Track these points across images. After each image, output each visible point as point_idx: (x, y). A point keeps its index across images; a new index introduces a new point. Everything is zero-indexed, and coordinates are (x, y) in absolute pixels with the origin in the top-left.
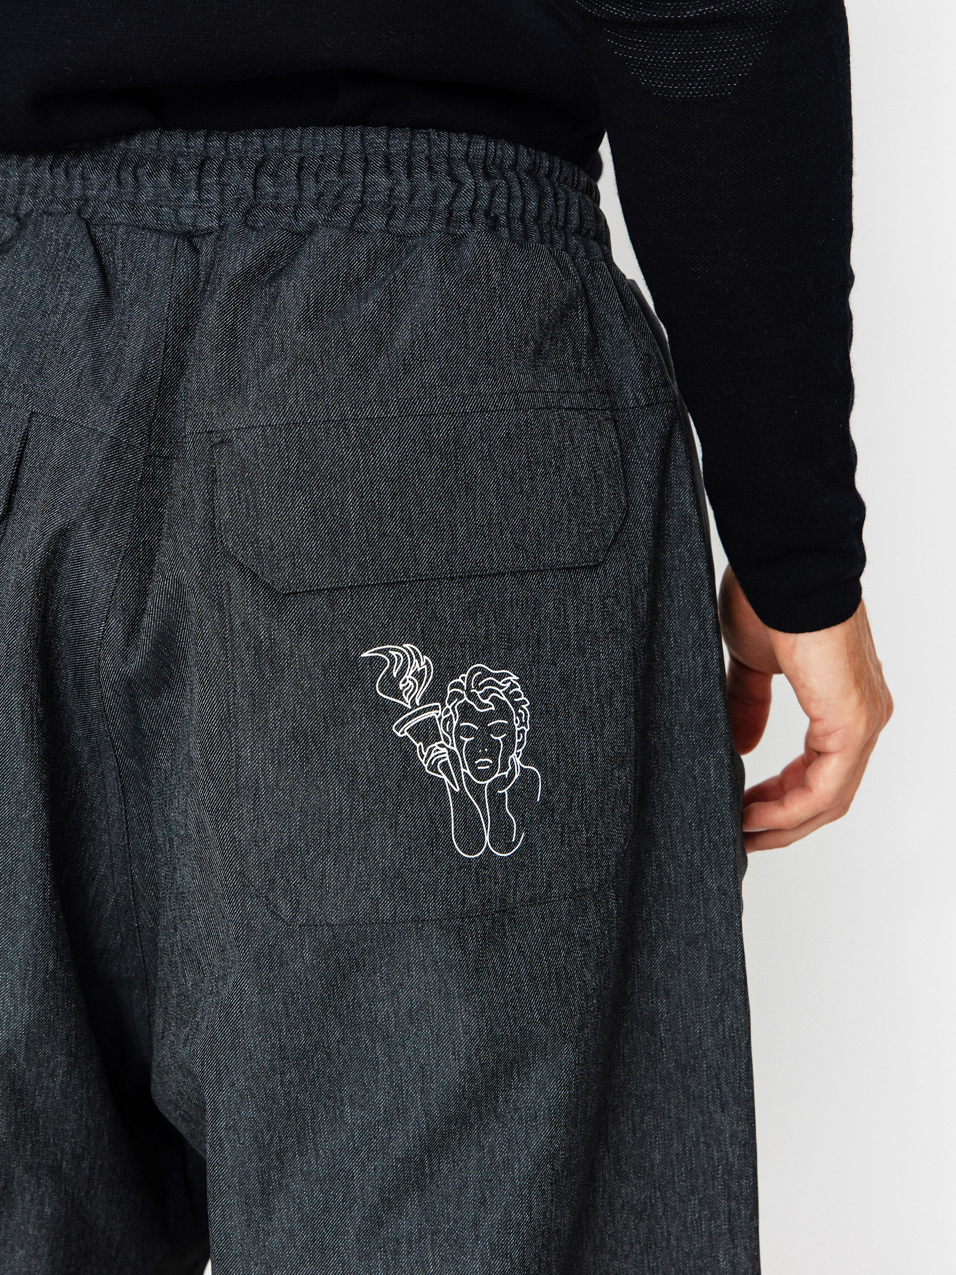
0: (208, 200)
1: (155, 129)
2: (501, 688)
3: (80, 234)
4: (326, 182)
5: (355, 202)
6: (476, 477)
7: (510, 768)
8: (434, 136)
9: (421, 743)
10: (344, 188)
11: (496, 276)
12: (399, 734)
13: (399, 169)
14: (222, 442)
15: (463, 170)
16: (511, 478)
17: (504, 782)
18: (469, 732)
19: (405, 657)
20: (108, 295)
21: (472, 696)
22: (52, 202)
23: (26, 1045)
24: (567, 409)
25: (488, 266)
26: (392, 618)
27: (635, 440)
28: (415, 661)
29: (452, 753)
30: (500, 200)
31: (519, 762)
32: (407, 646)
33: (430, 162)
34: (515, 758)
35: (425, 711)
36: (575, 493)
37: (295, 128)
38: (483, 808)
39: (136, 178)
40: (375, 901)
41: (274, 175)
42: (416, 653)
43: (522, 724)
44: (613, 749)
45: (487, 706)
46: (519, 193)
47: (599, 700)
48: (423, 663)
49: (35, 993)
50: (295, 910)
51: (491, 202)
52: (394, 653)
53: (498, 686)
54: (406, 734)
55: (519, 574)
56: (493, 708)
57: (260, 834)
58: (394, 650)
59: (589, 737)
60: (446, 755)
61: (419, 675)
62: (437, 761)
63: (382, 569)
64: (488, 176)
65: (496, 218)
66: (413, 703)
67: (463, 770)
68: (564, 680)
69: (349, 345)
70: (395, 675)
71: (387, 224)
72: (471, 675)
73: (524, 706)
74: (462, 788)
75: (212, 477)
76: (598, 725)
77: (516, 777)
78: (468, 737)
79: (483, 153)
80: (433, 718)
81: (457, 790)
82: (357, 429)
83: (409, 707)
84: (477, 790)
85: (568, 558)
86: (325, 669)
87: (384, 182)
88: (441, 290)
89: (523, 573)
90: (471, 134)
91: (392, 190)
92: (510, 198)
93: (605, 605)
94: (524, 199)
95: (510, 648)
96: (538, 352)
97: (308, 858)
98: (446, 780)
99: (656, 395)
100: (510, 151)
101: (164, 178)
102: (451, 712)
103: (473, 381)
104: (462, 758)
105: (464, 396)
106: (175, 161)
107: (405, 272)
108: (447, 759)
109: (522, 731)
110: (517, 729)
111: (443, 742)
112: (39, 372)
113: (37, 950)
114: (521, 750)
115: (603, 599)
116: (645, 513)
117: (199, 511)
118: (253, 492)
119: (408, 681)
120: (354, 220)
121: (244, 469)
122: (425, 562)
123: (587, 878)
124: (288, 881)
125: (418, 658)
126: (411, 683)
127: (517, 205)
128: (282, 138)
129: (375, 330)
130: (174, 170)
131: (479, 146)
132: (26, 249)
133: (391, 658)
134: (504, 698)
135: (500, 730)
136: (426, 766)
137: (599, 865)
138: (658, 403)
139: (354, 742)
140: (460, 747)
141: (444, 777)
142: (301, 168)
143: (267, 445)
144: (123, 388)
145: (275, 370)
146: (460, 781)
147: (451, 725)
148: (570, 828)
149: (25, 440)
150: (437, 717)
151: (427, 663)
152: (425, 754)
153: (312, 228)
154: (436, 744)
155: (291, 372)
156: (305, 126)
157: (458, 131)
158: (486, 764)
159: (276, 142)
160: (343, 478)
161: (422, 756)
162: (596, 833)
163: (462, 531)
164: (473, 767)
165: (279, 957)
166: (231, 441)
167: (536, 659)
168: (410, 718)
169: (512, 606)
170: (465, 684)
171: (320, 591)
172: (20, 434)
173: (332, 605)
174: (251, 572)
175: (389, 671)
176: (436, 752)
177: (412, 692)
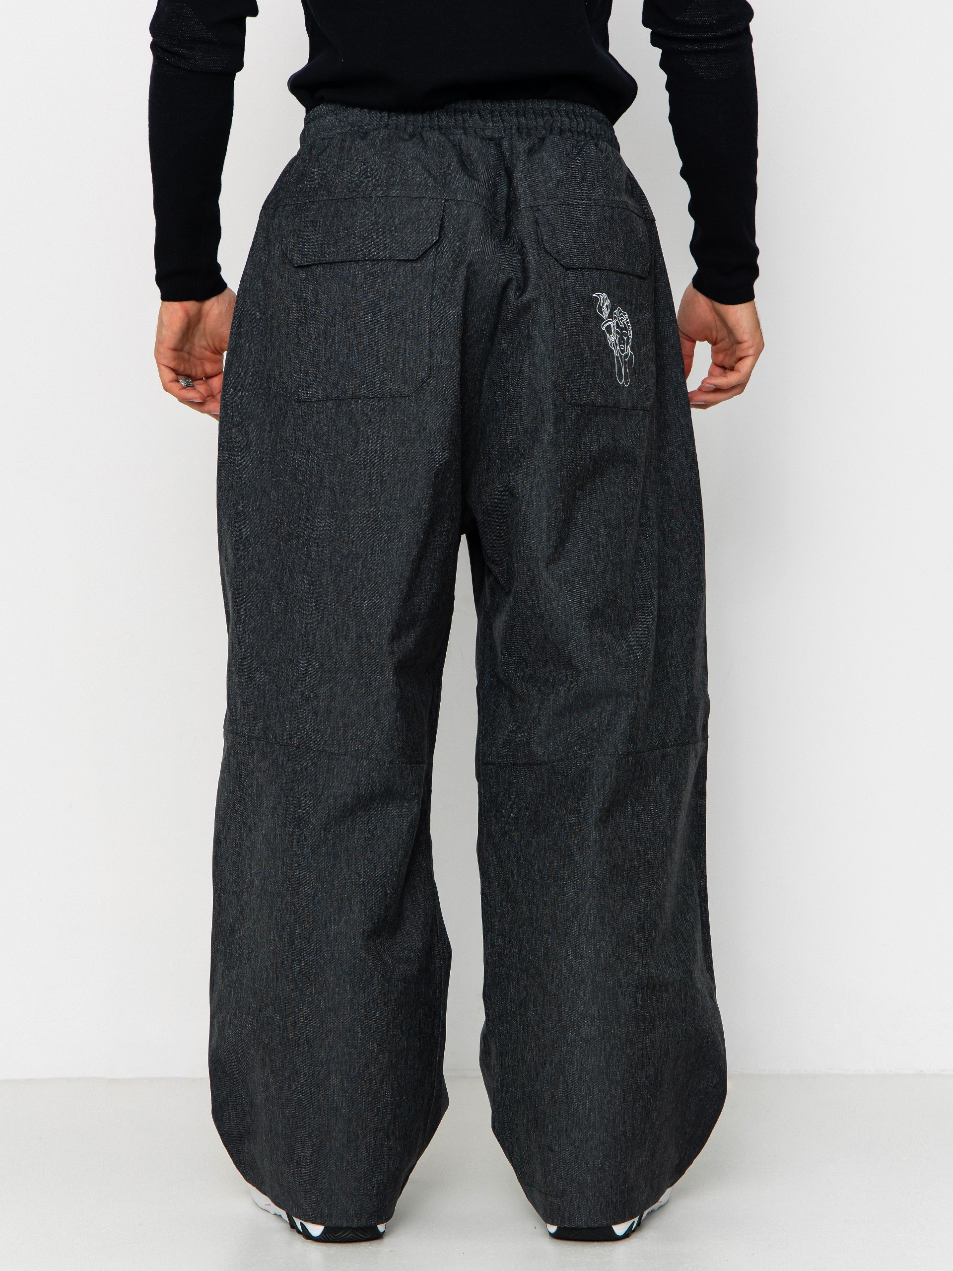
0: (497, 126)
2: (625, 318)
3: (444, 138)
4: (546, 119)
5: (559, 127)
6: (617, 232)
7: (628, 351)
8: (580, 105)
9: (608, 334)
12: (603, 329)
14: (538, 210)
16: (626, 235)
17: (627, 356)
18: (618, 333)
19: (603, 298)
21: (619, 319)
24: (636, 214)
26: (600, 282)
27: (650, 233)
28: (606, 301)
31: (630, 349)
32: (604, 294)
34: (629, 347)
35: (608, 321)
36: (641, 247)
38: (622, 364)
40: (595, 396)
43: (630, 334)
44: (649, 353)
45: (622, 324)
47: (646, 333)
48: (608, 302)
50: (571, 398)
52: (600, 296)
54: (605, 329)
56: (623, 326)
57: (562, 365)
60: (614, 340)
61: (607, 307)
62: (612, 342)
63: (596, 262)
66: (606, 317)
67: (618, 348)
68: (639, 321)
69: (575, 177)
72: (618, 311)
73: (630, 328)
75: (537, 223)
77: (629, 355)
78: (618, 335)
81: (617, 355)
82: (582, 208)
83: (605, 319)
84: (621, 357)
85: (640, 272)
86: (583, 300)
87: (567, 120)
89: (630, 274)
91: (571, 124)
93: (646, 295)
95: (626, 303)
97: (576, 377)
98: (614, 351)
101: (477, 117)
102: (614, 324)
103: (614, 195)
104: (617, 343)
105: (612, 201)
106: (479, 111)
107: (586, 152)
108: (614, 342)
109: (630, 338)
110: (629, 336)
111: (613, 335)
112: (445, 184)
114: (630, 345)
115: (646, 292)
117: (533, 236)
118: (552, 228)
121: (548, 220)
122: (607, 262)
124: (570, 385)
125: (606, 299)
126: (605, 309)
128: (524, 102)
129: (582, 172)
130: (479, 114)
132: (422, 143)
133: (600, 298)
134: (625, 323)
135: (625, 335)
136: (609, 343)
139: (592, 330)
140: (617, 338)
141: (613, 349)
142: (535, 115)
143: (554, 212)
144: (484, 191)
145: (550, 185)
146: (617, 352)
147: (614, 329)
149: (444, 211)
150: (611, 325)
152: (609, 339)
153: (546, 136)
154: (611, 335)
155: (557, 186)
158: (623, 347)
159: (522, 104)
160: (581, 226)
163: (615, 253)
164: (620, 348)
165: (564, 418)
166: (541, 210)
167: (632, 310)
168: (605, 323)
169: (627, 287)
170: (617, 314)
171: (578, 268)
172: (441, 208)
173: (583, 274)
174: (556, 260)
175: (600, 304)
176: (612, 338)
177: (606, 312)
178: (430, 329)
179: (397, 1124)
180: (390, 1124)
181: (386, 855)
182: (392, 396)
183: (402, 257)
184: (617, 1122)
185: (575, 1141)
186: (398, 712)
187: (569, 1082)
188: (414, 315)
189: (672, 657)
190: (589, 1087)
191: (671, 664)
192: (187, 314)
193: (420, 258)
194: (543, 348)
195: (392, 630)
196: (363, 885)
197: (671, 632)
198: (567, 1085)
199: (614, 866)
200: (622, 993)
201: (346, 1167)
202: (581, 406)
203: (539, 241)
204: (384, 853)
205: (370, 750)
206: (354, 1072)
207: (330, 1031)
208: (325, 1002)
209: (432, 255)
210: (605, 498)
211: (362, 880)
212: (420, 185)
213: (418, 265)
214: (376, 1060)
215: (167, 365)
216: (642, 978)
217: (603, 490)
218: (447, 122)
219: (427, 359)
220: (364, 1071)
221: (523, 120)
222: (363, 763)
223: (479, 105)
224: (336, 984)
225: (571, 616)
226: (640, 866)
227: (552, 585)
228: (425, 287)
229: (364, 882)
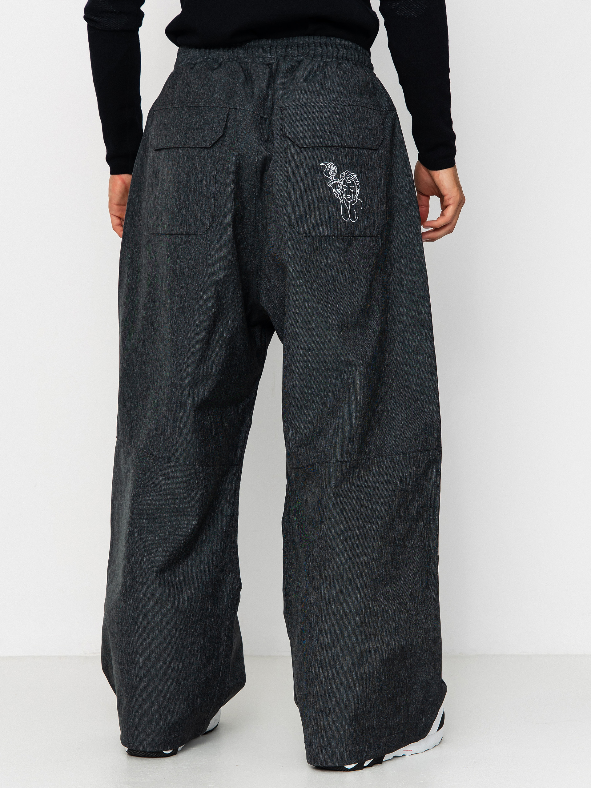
0: (273, 56)
1: (257, 39)
2: (353, 178)
3: (238, 66)
4: (305, 49)
5: (313, 54)
6: (347, 122)
7: (355, 199)
8: (332, 38)
9: (334, 189)
10: (310, 51)
11: (350, 72)
12: (329, 186)
13: (324, 46)
14: (284, 109)
15: (340, 47)
16: (356, 123)
17: (353, 202)
18: (345, 188)
19: (330, 166)
20: (247, 80)
21: (346, 178)
22: (228, 59)
23: (223, 282)
24: (369, 108)
25: (348, 69)
26: (327, 156)
27: (385, 120)
28: (333, 167)
29: (341, 193)
30: (349, 55)
31: (357, 198)
32: (331, 163)
33: (331, 45)
34: (356, 196)
35: (335, 180)
36: (371, 129)
37: (296, 37)
38: (349, 208)
39: (252, 51)
40: (323, 230)
41: (291, 48)
42: (333, 165)
43: (358, 188)
44: (380, 199)
45: (349, 182)
46: (353, 54)
47: (376, 185)
48: (335, 168)
49: (226, 266)
50: (304, 232)
51: (347, 55)
52: (328, 165)
53: (352, 177)
54: (331, 186)
55: (357, 148)
56: (351, 183)
57: (295, 211)
58: (328, 164)
59: (374, 194)
60: (340, 193)
61: (334, 171)
62: (338, 194)
63: (325, 143)
64: (346, 49)
65: (348, 59)
66: (332, 178)
67: (344, 197)
68: (368, 179)
69: (315, 87)
70: (328, 170)
71: (321, 59)
72: (346, 173)
73: (358, 183)
74: (344, 202)
75: (282, 118)
76: (376, 192)
77: (356, 201)
78: (345, 189)
79: (344, 43)
80: (337, 183)
81: (343, 202)
82: (318, 107)
83: (332, 179)
84: (347, 203)
85: (369, 146)
86: (311, 168)
87: (320, 49)
88: (337, 74)
89: (359, 148)
90: (341, 38)
91: (322, 51)
92: (351, 55)
93: (378, 160)
94: (355, 56)
95: (355, 168)
96: (361, 93)
97: (307, 218)
98: (340, 199)
99: (391, 108)
100: (351, 44)
101: (261, 50)
102: (341, 182)
103: (346, 97)
104: (344, 194)
105: (344, 101)
106: (263, 47)
107: (328, 70)
108: (340, 194)
109: (358, 190)
110: (357, 189)
111: (339, 189)
112: (231, 98)
113: (227, 253)
114: (357, 195)
115: (378, 158)
116: (388, 139)
117: (279, 127)
118: (293, 122)
119: (331, 172)
120: (313, 58)
121: (290, 116)
122: (335, 142)
123: (374, 232)
124: (302, 224)
125: (333, 166)
126: (332, 173)
127: (353, 57)
128: (292, 39)
129: (321, 83)
130: (263, 48)
131: (343, 42)
132: (223, 70)
133: (327, 166)
134: (353, 180)
135: (353, 189)
136: (335, 195)
137: (376, 229)
138: (391, 110)
139: (318, 187)
140: (343, 191)
141: (339, 198)
142: (298, 46)
143: (296, 111)
144: (254, 100)
145: (296, 92)
146: (343, 200)
147: (341, 185)
148: (369, 218)
149: (228, 116)
150: (338, 183)
151: (336, 168)
152: (335, 192)
153: (302, 60)
154: (338, 189)
155: (301, 93)
156: (298, 36)
157: (338, 37)
158: (349, 196)
159: (291, 40)
160: (315, 119)
161: (334, 192)
162: (376, 221)
163: (344, 135)
164: (346, 197)
165: (299, 245)
166: (286, 109)
167: (361, 172)
168: (332, 182)
169: (356, 157)
170: (344, 175)
171: (310, 147)
172: (226, 114)
173: (313, 151)
174: (293, 142)
175: (327, 169)
176: (338, 192)
177: (332, 175)
178: (215, 192)
179: (181, 689)
180: (175, 689)
181: (184, 523)
182: (195, 234)
183: (203, 146)
184: (342, 699)
185: (316, 710)
186: (193, 433)
187: (314, 672)
188: (207, 183)
189: (391, 397)
190: (324, 677)
191: (390, 403)
192: (124, 182)
193: (213, 146)
194: (282, 201)
195: (189, 381)
196: (166, 540)
197: (392, 381)
198: (313, 674)
199: (340, 535)
200: (345, 616)
201: (144, 713)
202: (312, 236)
203: (282, 130)
204: (183, 522)
205: (175, 456)
206: (152, 655)
207: (139, 628)
208: (137, 610)
209: (219, 145)
210: (336, 296)
211: (166, 536)
212: (217, 99)
213: (211, 151)
214: (167, 648)
215: (114, 214)
216: (360, 607)
217: (336, 291)
218: (243, 54)
219: (213, 211)
220: (158, 655)
221: (289, 50)
222: (171, 464)
223: (264, 42)
224: (144, 599)
225: (313, 371)
226: (360, 534)
227: (300, 352)
228: (214, 165)
229: (167, 538)
